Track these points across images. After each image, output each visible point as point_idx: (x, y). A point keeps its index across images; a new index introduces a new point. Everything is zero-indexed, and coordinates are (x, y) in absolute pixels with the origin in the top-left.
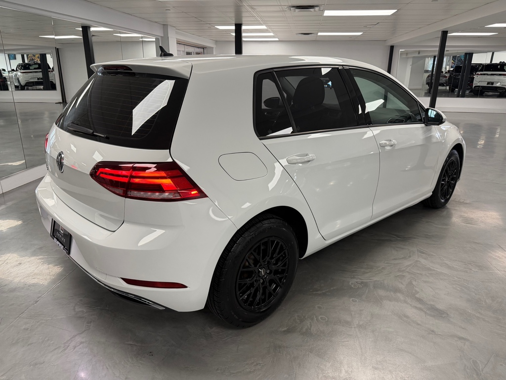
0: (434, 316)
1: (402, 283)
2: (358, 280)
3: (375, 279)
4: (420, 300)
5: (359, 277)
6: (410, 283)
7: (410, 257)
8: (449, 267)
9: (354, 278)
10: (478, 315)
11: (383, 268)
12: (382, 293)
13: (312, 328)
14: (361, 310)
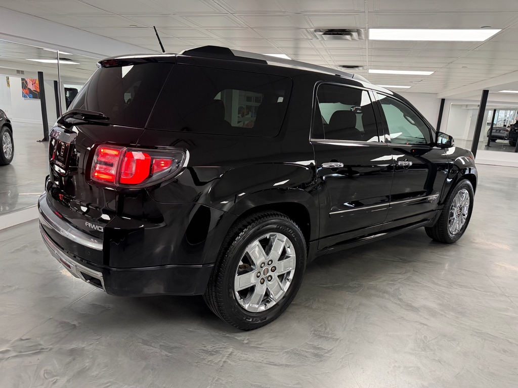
0: (407, 310)
1: (391, 288)
2: (357, 283)
3: (371, 283)
4: (400, 300)
5: (358, 281)
6: (398, 289)
7: (405, 273)
8: (434, 283)
9: (353, 281)
10: (443, 313)
11: (380, 278)
12: (373, 292)
14: (352, 300)
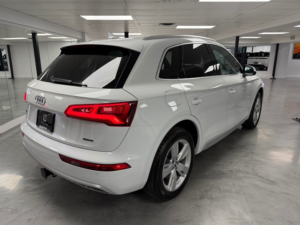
0: (270, 184)
1: (249, 169)
2: (227, 169)
3: (235, 168)
4: (261, 177)
5: (227, 167)
6: (253, 169)
7: (248, 155)
8: (269, 159)
9: (224, 168)
11: (237, 162)
12: (241, 174)
13: (213, 195)
14: (234, 184)
